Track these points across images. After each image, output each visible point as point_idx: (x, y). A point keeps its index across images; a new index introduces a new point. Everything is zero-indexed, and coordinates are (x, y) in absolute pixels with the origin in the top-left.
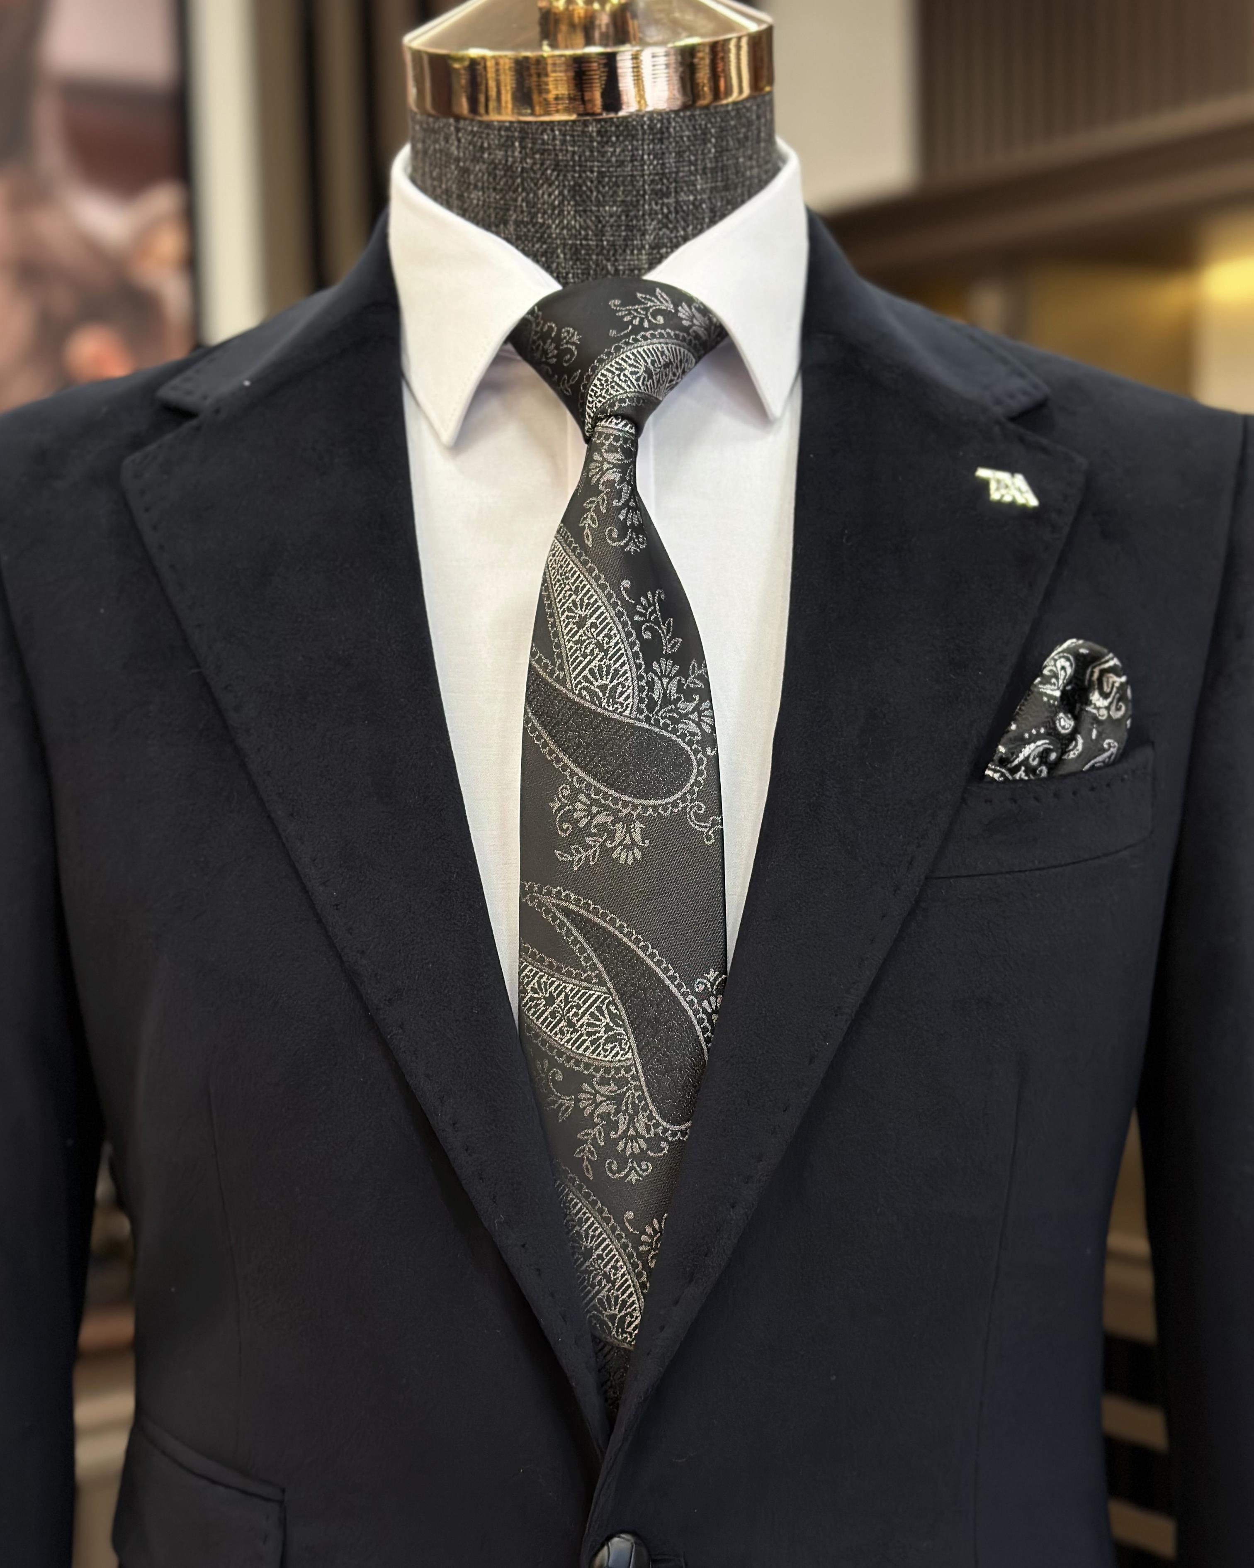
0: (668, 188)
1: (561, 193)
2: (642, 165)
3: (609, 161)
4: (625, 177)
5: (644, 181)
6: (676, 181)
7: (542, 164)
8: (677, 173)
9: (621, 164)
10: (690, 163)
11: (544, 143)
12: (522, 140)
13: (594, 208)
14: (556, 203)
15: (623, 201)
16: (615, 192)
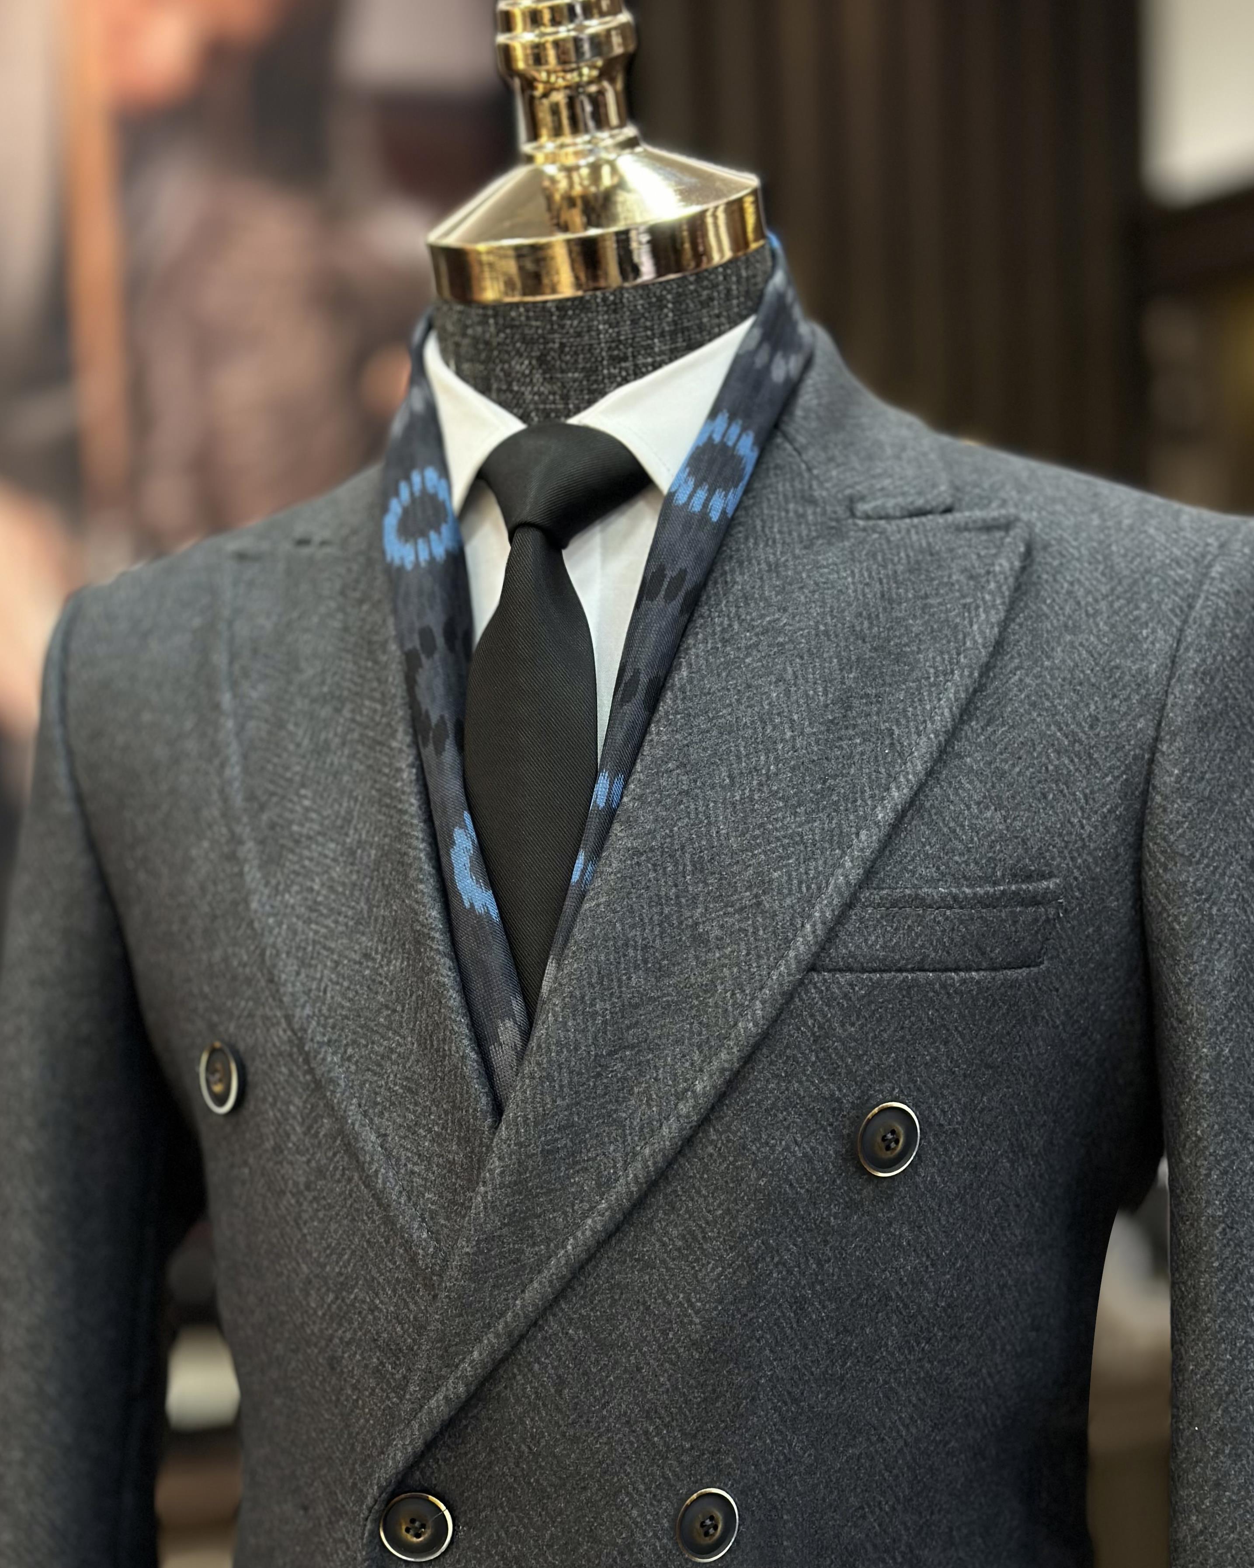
0: (625, 353)
1: (530, 363)
2: (598, 334)
3: (567, 333)
4: (584, 346)
5: (602, 350)
6: (632, 346)
7: (512, 338)
8: (633, 339)
9: (579, 335)
10: (646, 328)
11: (513, 319)
12: (495, 316)
13: (559, 375)
14: (527, 372)
15: (583, 369)
16: (576, 361)
